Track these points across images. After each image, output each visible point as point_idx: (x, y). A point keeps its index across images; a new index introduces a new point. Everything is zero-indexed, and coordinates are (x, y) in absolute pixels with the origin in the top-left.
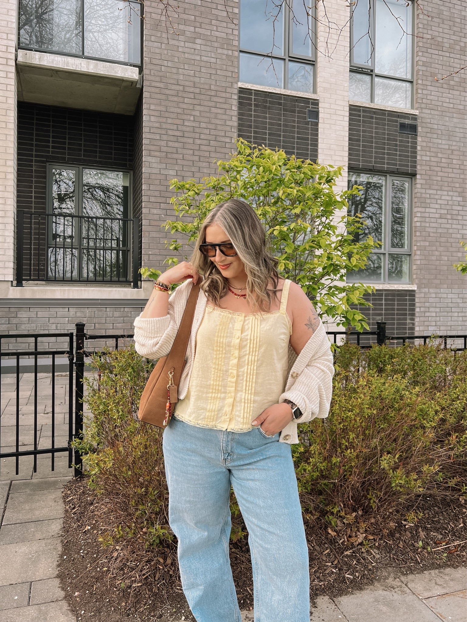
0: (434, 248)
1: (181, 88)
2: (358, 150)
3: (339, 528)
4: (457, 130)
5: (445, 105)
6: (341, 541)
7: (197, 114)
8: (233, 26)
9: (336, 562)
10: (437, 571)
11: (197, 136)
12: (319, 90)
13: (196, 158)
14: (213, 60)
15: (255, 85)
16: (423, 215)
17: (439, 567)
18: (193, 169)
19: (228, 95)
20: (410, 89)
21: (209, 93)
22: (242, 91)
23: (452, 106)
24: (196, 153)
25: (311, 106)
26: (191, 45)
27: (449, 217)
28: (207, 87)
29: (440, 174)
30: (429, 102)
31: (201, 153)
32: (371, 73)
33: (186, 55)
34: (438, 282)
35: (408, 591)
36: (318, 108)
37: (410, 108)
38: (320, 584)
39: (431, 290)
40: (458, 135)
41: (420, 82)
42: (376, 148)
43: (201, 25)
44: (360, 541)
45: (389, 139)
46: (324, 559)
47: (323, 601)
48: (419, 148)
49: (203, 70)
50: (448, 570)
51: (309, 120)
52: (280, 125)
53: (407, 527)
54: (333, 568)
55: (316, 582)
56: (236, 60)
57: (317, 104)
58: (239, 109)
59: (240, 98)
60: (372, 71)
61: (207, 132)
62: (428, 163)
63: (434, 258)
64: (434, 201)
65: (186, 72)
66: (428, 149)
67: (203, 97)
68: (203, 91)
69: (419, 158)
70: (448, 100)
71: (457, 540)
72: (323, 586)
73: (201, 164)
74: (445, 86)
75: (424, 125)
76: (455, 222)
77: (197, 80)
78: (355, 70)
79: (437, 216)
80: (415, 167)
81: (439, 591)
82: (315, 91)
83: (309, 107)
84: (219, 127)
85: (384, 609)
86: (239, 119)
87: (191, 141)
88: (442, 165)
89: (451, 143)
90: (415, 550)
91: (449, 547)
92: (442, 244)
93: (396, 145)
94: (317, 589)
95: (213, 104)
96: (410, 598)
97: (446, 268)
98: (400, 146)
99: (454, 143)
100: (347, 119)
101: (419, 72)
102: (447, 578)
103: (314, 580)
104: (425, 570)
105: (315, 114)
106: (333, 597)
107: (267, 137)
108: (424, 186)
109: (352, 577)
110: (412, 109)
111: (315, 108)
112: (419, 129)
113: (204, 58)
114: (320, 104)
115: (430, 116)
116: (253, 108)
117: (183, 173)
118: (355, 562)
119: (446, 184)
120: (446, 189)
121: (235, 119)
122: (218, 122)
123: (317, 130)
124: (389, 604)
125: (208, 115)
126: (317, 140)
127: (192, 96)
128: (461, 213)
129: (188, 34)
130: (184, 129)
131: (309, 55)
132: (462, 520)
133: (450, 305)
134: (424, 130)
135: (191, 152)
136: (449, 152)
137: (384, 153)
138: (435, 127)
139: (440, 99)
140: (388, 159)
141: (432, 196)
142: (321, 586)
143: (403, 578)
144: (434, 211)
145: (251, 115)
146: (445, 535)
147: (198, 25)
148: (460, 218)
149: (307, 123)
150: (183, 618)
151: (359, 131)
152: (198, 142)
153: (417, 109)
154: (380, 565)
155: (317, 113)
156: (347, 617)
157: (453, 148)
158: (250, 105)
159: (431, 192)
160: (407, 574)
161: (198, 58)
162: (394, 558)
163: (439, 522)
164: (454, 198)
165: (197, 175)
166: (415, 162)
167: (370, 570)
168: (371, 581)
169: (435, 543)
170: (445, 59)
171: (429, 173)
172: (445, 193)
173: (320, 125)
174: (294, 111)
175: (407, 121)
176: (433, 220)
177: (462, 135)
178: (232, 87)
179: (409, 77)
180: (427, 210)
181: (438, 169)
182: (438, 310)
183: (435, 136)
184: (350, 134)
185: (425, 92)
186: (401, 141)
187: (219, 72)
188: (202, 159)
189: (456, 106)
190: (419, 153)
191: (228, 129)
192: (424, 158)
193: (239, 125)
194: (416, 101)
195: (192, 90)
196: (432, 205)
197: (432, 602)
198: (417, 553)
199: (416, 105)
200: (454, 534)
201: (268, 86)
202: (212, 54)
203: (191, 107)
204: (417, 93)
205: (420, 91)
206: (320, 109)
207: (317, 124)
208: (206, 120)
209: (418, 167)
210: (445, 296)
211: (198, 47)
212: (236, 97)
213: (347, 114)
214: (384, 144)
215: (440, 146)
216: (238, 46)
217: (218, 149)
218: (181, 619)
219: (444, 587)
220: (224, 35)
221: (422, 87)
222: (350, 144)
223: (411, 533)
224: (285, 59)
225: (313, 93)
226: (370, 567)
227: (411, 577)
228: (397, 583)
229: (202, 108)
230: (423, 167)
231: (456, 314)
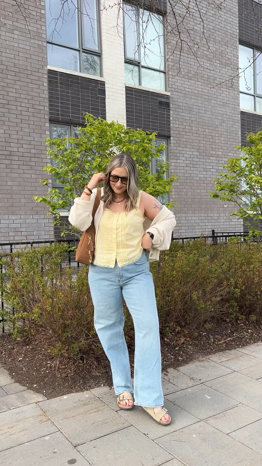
0: (183, 187)
1: (5, 67)
2: (133, 119)
3: (171, 338)
4: (194, 107)
5: (186, 89)
6: (172, 344)
7: (18, 87)
8: (42, 23)
9: (172, 353)
10: (222, 352)
11: (19, 104)
12: (104, 74)
13: (19, 121)
14: (28, 48)
15: (60, 69)
16: (176, 164)
17: (222, 350)
18: (17, 129)
19: (40, 75)
20: (164, 77)
21: (26, 72)
22: (51, 72)
23: (190, 90)
24: (19, 117)
25: (99, 86)
26: (10, 35)
27: (191, 166)
28: (25, 68)
29: (185, 136)
30: (176, 87)
31: (23, 117)
32: (139, 65)
33: (7, 42)
34: (186, 209)
35: (210, 361)
36: (105, 88)
37: (165, 91)
38: (167, 363)
39: (182, 215)
40: (195, 110)
41: (170, 73)
42: (144, 117)
43: (17, 20)
44: (182, 342)
45: (152, 112)
46: (166, 352)
47: (171, 370)
48: (171, 118)
49: (21, 54)
50: (227, 351)
51: (99, 96)
52: (79, 99)
53: (203, 334)
54: (172, 356)
55: (165, 363)
56: (44, 49)
57: (104, 85)
58: (49, 85)
59: (49, 77)
60: (139, 63)
61: (26, 101)
62: (177, 129)
63: (183, 193)
64: (182, 155)
65: (8, 55)
66: (177, 119)
67: (22, 75)
68: (22, 71)
69: (171, 125)
70: (188, 86)
71: (229, 338)
72: (169, 364)
73: (23, 125)
74: (186, 77)
75: (174, 103)
76: (195, 169)
77: (17, 62)
78: (128, 62)
79: (184, 165)
80: (170, 131)
81: (226, 359)
82: (101, 75)
83: (98, 87)
84: (35, 98)
85: (202, 369)
86: (50, 93)
87: (14, 107)
88: (187, 130)
89: (191, 116)
90: (210, 344)
91: (225, 341)
92: (188, 184)
93: (157, 116)
94: (166, 366)
95: (29, 81)
96: (212, 363)
97: (190, 200)
98: (160, 117)
99: (193, 116)
100: (124, 96)
101: (169, 66)
102: (227, 354)
103: (163, 362)
104: (216, 352)
105: (103, 92)
106: (175, 368)
107: (70, 107)
108: (175, 145)
109: (182, 359)
110: (166, 91)
111: (103, 87)
112: (171, 105)
113: (21, 46)
114: (106, 84)
115: (178, 97)
116: (59, 85)
117: (10, 132)
118: (181, 352)
119: (189, 144)
120: (189, 147)
121: (46, 92)
122: (34, 94)
123: (105, 103)
124: (203, 367)
125: (26, 89)
126: (105, 111)
127: (13, 73)
128: (199, 163)
129: (8, 26)
130: (9, 98)
131: (96, 49)
132: (229, 329)
133: (194, 224)
134: (175, 106)
135: (15, 116)
136: (190, 122)
137: (149, 122)
138: (181, 104)
139: (183, 85)
140: (152, 126)
141: (181, 152)
142: (168, 364)
143: (207, 357)
144: (182, 162)
145: (58, 91)
146: (222, 337)
147: (15, 20)
148: (198, 166)
149: (98, 98)
150: (102, 385)
151: (133, 105)
152: (19, 108)
153: (169, 91)
154: (194, 353)
155: (104, 91)
156: (185, 374)
157: (192, 119)
158: (57, 83)
159: (180, 149)
160: (208, 355)
161: (16, 45)
162: (200, 349)
163: (218, 332)
164: (194, 153)
165: (20, 133)
166: (169, 128)
167: (190, 355)
168: (191, 360)
169: (218, 340)
170: (185, 58)
171: (178, 135)
172: (189, 150)
173: (107, 100)
174: (88, 89)
175: (163, 100)
176: (182, 168)
177: (197, 111)
178: (43, 68)
179: (162, 69)
180: (178, 161)
181: (184, 133)
182: (187, 228)
183: (181, 111)
184: (127, 107)
185: (173, 80)
186: (160, 113)
187: (32, 57)
188: (23, 121)
189: (193, 91)
190: (171, 122)
191: (42, 99)
192: (175, 126)
193: (50, 97)
194: (169, 86)
195: (13, 69)
196: (181, 158)
197: (223, 363)
198: (211, 346)
199: (168, 89)
200: (227, 336)
201: (69, 70)
202: (27, 43)
203: (13, 82)
204: (169, 80)
205: (170, 79)
206: (106, 88)
207: (104, 99)
208: (24, 92)
209: (172, 132)
210: (191, 218)
211: (16, 37)
212: (46, 76)
213: (124, 93)
214: (149, 115)
215: (184, 118)
216: (46, 39)
217: (35, 115)
218: (101, 386)
219: (227, 358)
220: (35, 29)
221: (172, 77)
222: (127, 114)
223: (205, 337)
224: (80, 51)
225: (100, 76)
226: (189, 354)
227: (210, 356)
228: (204, 359)
229: (21, 84)
230: (175, 132)
231: (198, 230)
